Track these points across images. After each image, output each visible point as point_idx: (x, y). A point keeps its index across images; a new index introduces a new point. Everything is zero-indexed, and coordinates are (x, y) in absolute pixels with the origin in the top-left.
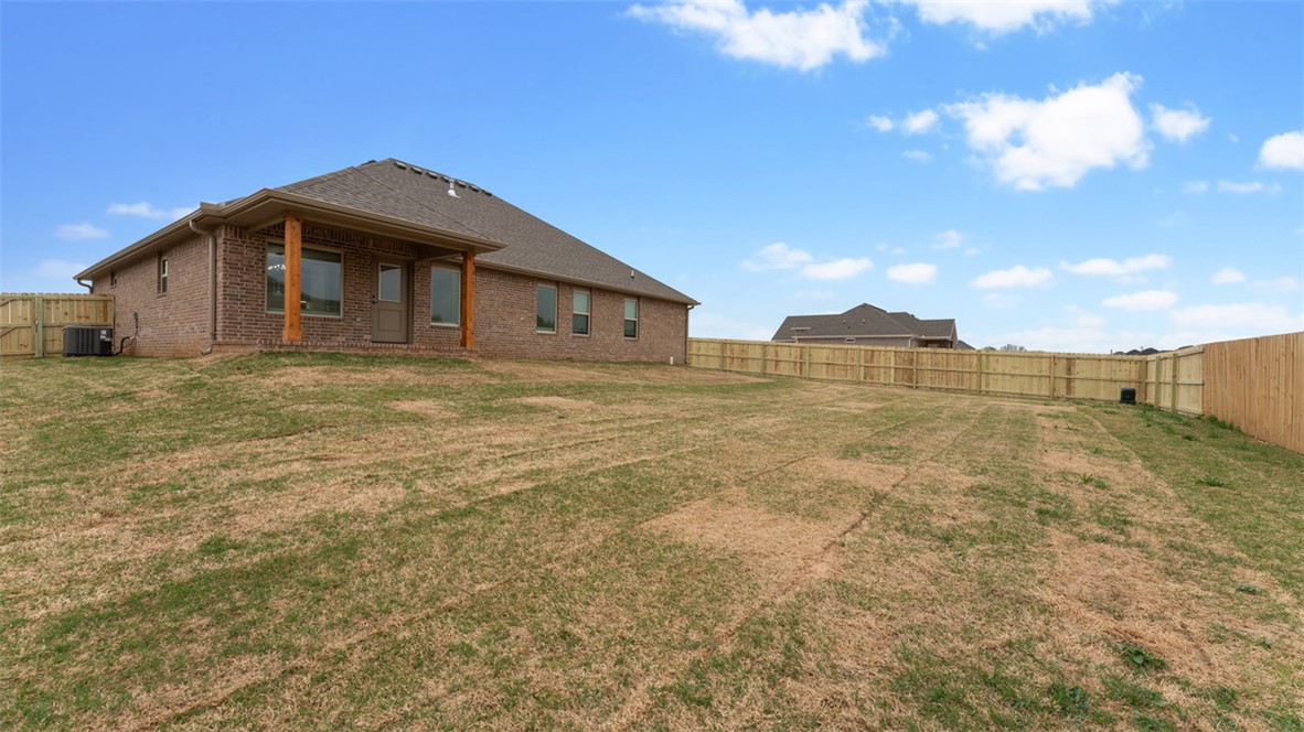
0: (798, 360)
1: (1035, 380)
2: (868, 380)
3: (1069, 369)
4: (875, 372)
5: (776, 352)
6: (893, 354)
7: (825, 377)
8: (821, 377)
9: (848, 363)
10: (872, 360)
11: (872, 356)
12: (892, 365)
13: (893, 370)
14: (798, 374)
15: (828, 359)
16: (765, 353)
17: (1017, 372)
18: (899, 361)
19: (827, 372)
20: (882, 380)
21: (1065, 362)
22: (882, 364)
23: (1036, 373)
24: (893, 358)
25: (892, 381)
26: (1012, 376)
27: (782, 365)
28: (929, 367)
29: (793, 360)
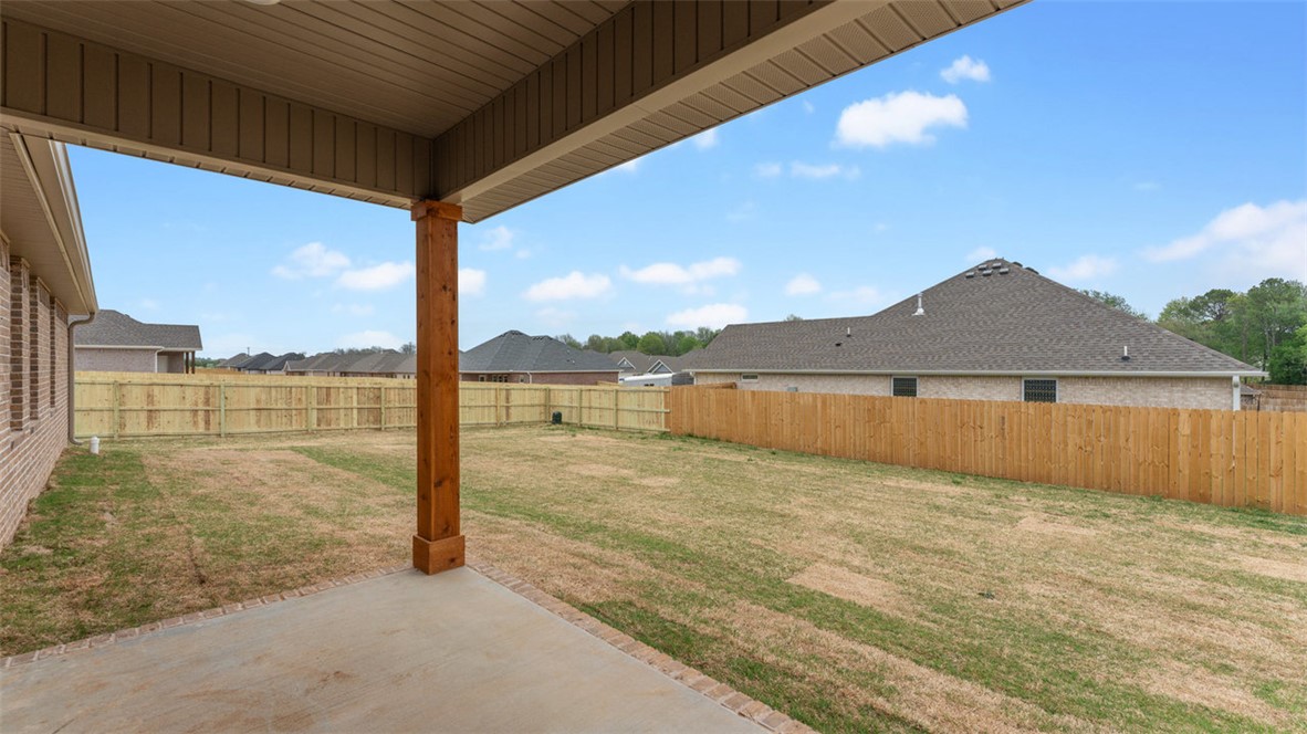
0: (201, 407)
1: (486, 410)
2: (323, 427)
3: (508, 399)
4: (333, 415)
5: (150, 397)
6: (355, 391)
7: (255, 429)
8: (247, 430)
9: (293, 406)
10: (328, 401)
11: (328, 395)
12: (355, 404)
13: (355, 411)
14: (201, 429)
15: (258, 401)
16: (122, 399)
17: (473, 403)
18: (364, 399)
19: (258, 422)
20: (342, 425)
21: (504, 392)
22: (342, 405)
23: (486, 403)
24: (355, 397)
25: (355, 425)
26: (470, 407)
27: (163, 418)
28: (397, 405)
29: (188, 407)
